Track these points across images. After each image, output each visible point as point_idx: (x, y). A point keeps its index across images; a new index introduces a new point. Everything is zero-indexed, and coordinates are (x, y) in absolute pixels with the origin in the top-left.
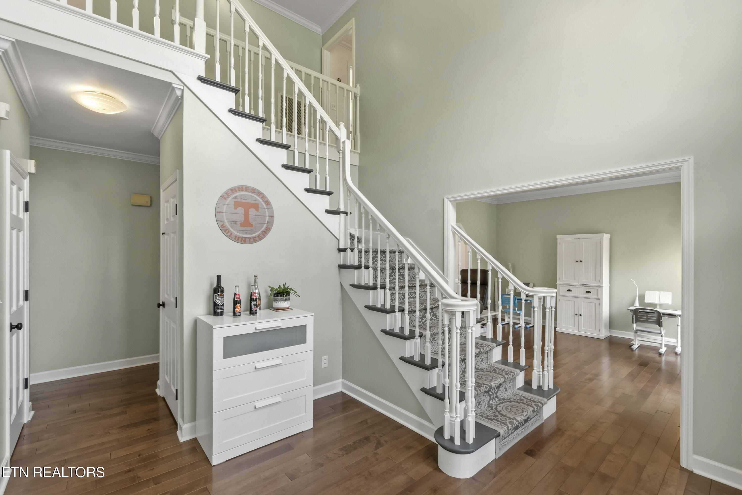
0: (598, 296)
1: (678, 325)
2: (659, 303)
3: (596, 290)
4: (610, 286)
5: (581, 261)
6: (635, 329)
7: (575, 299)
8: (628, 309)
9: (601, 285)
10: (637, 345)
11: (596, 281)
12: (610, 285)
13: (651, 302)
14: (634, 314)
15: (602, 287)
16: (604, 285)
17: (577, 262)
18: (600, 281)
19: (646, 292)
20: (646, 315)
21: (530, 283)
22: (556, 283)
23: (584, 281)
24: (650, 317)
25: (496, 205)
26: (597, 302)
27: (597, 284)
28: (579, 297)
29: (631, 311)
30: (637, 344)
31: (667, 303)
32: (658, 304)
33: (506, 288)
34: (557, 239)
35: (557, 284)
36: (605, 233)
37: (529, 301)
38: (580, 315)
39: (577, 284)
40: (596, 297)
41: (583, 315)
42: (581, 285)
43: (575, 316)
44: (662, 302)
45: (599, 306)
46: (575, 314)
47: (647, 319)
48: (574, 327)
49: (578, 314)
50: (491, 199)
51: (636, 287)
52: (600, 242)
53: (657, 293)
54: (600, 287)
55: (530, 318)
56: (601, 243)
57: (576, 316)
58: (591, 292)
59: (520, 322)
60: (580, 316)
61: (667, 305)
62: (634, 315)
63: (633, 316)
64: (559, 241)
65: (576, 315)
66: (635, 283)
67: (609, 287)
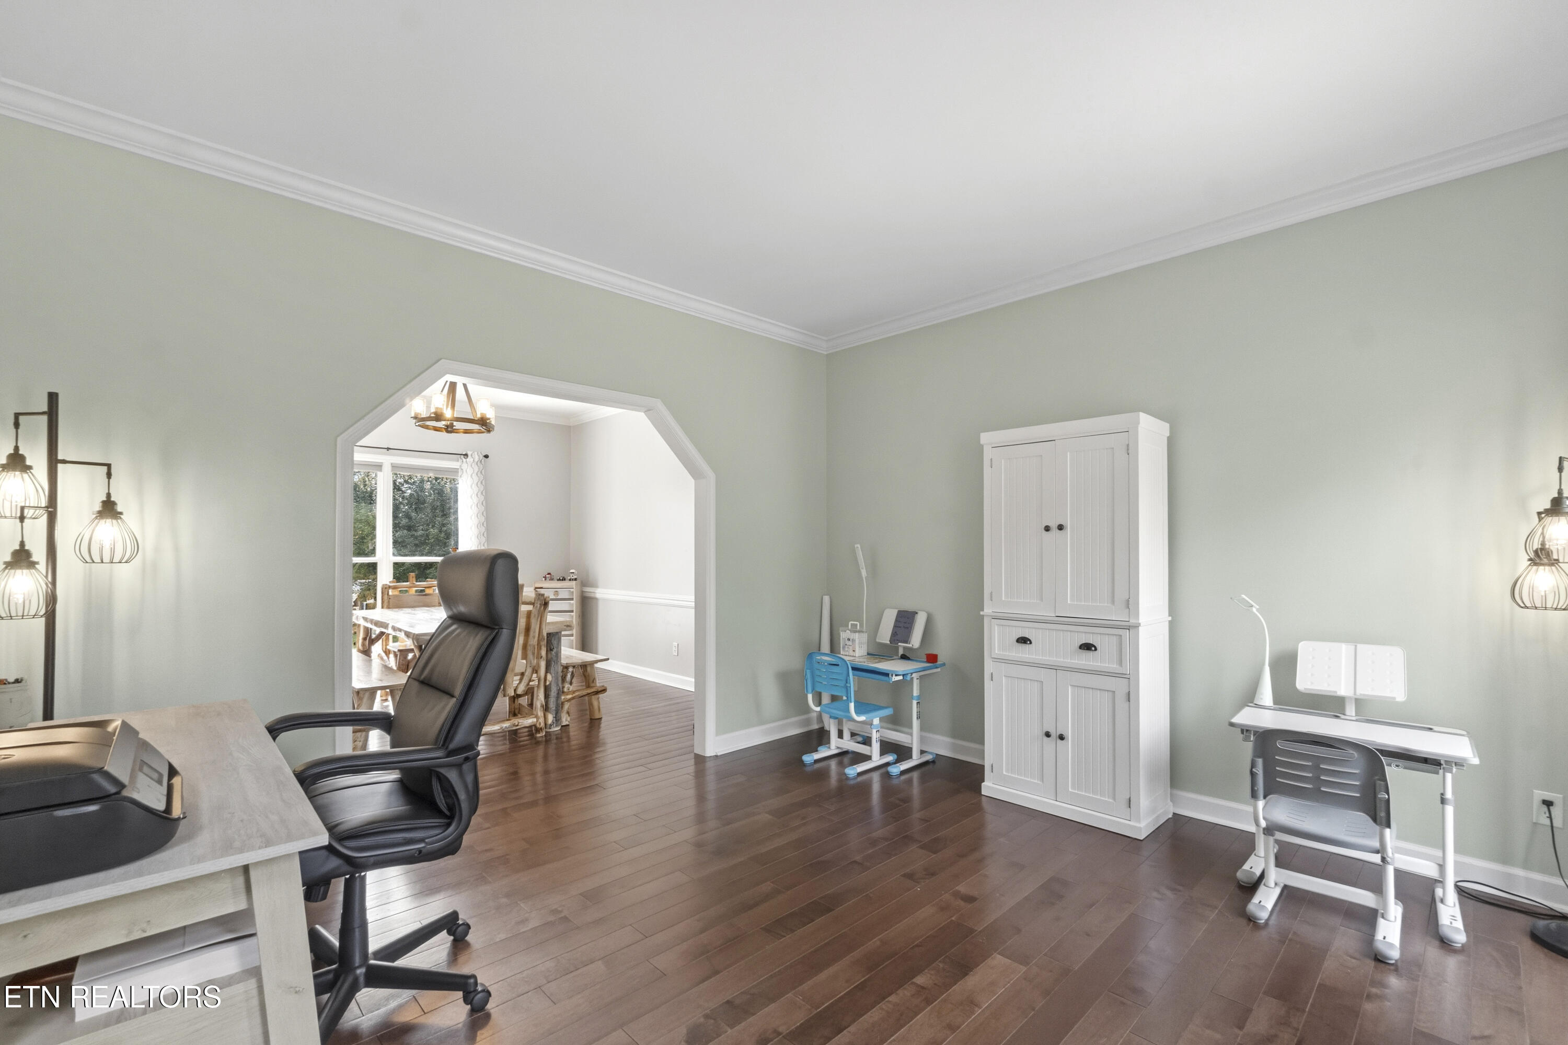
0: (1120, 663)
1: (1443, 801)
2: (1355, 693)
3: (1114, 640)
4: (1171, 623)
5: (1061, 527)
6: (1264, 818)
7: (1043, 674)
8: (1232, 725)
9: (1133, 621)
10: (1276, 884)
11: (1113, 602)
12: (1170, 618)
13: (1321, 690)
14: (1259, 757)
15: (1137, 626)
16: (1142, 620)
17: (1047, 529)
18: (1130, 604)
19: (1300, 645)
20: (1310, 764)
21: (917, 613)
22: (982, 613)
23: (1071, 605)
24: (1334, 776)
25: (827, 355)
26: (1120, 686)
27: (1117, 615)
28: (1055, 668)
29: (1245, 730)
30: (1272, 885)
31: (1387, 693)
32: (1350, 698)
33: (841, 629)
34: (981, 448)
35: (983, 616)
36: (1144, 412)
37: (901, 678)
38: (1062, 737)
39: (1049, 614)
40: (1113, 666)
41: (1069, 735)
42: (1063, 621)
43: (1043, 739)
44: (1364, 690)
45: (1128, 702)
46: (1045, 730)
47: (1317, 780)
48: (1041, 783)
49: (1053, 732)
50: (801, 333)
51: (1264, 628)
52: (1128, 450)
53: (1345, 649)
54: (1128, 628)
55: (909, 737)
56: (1130, 450)
57: (1046, 739)
58: (1098, 648)
59: (871, 752)
60: (1059, 741)
61: (1388, 703)
62: (1260, 761)
63: (1253, 765)
64: (988, 454)
65: (1048, 735)
66: (1257, 610)
67: (1167, 624)
